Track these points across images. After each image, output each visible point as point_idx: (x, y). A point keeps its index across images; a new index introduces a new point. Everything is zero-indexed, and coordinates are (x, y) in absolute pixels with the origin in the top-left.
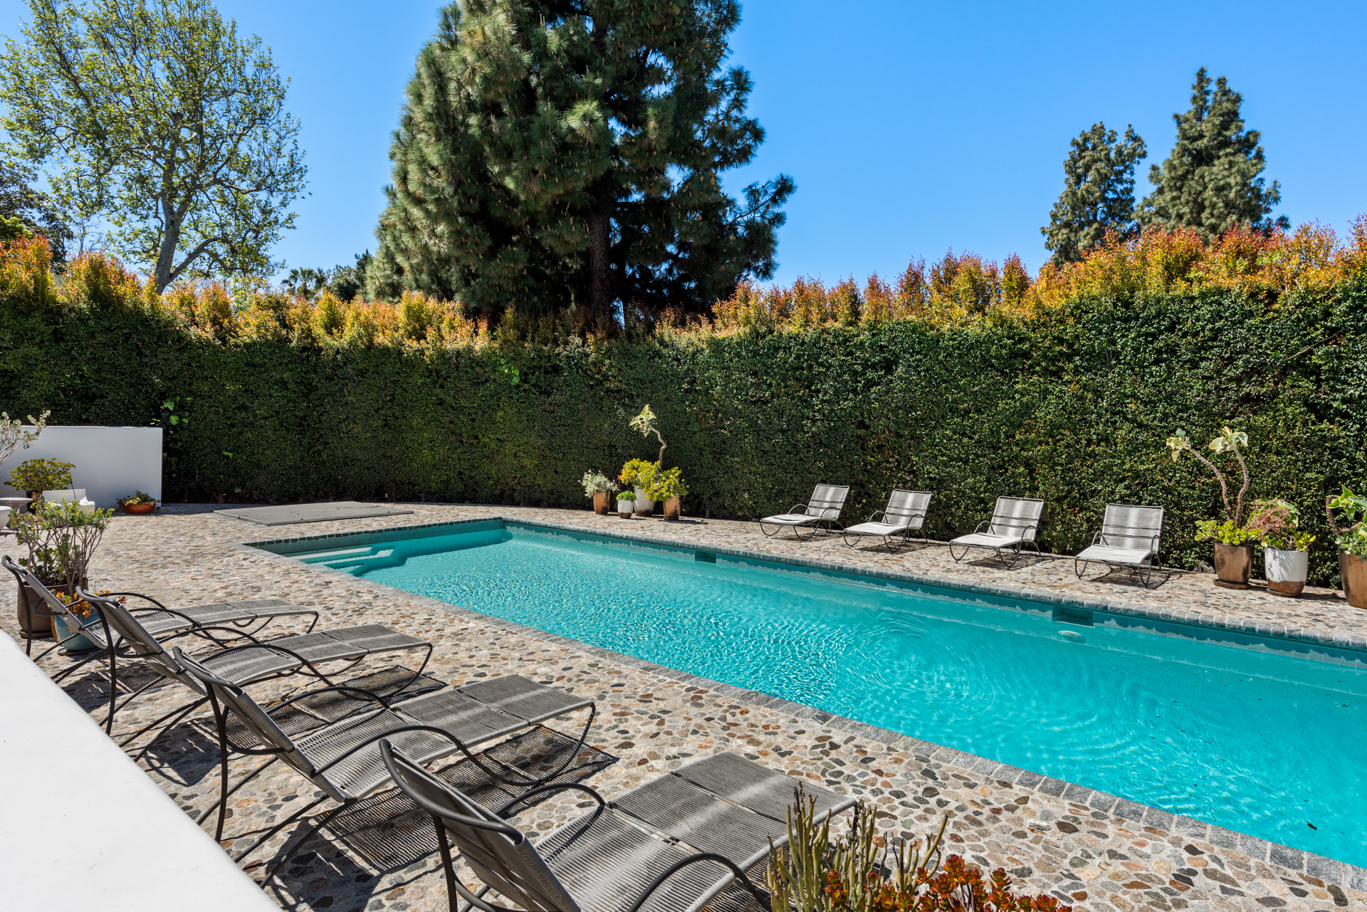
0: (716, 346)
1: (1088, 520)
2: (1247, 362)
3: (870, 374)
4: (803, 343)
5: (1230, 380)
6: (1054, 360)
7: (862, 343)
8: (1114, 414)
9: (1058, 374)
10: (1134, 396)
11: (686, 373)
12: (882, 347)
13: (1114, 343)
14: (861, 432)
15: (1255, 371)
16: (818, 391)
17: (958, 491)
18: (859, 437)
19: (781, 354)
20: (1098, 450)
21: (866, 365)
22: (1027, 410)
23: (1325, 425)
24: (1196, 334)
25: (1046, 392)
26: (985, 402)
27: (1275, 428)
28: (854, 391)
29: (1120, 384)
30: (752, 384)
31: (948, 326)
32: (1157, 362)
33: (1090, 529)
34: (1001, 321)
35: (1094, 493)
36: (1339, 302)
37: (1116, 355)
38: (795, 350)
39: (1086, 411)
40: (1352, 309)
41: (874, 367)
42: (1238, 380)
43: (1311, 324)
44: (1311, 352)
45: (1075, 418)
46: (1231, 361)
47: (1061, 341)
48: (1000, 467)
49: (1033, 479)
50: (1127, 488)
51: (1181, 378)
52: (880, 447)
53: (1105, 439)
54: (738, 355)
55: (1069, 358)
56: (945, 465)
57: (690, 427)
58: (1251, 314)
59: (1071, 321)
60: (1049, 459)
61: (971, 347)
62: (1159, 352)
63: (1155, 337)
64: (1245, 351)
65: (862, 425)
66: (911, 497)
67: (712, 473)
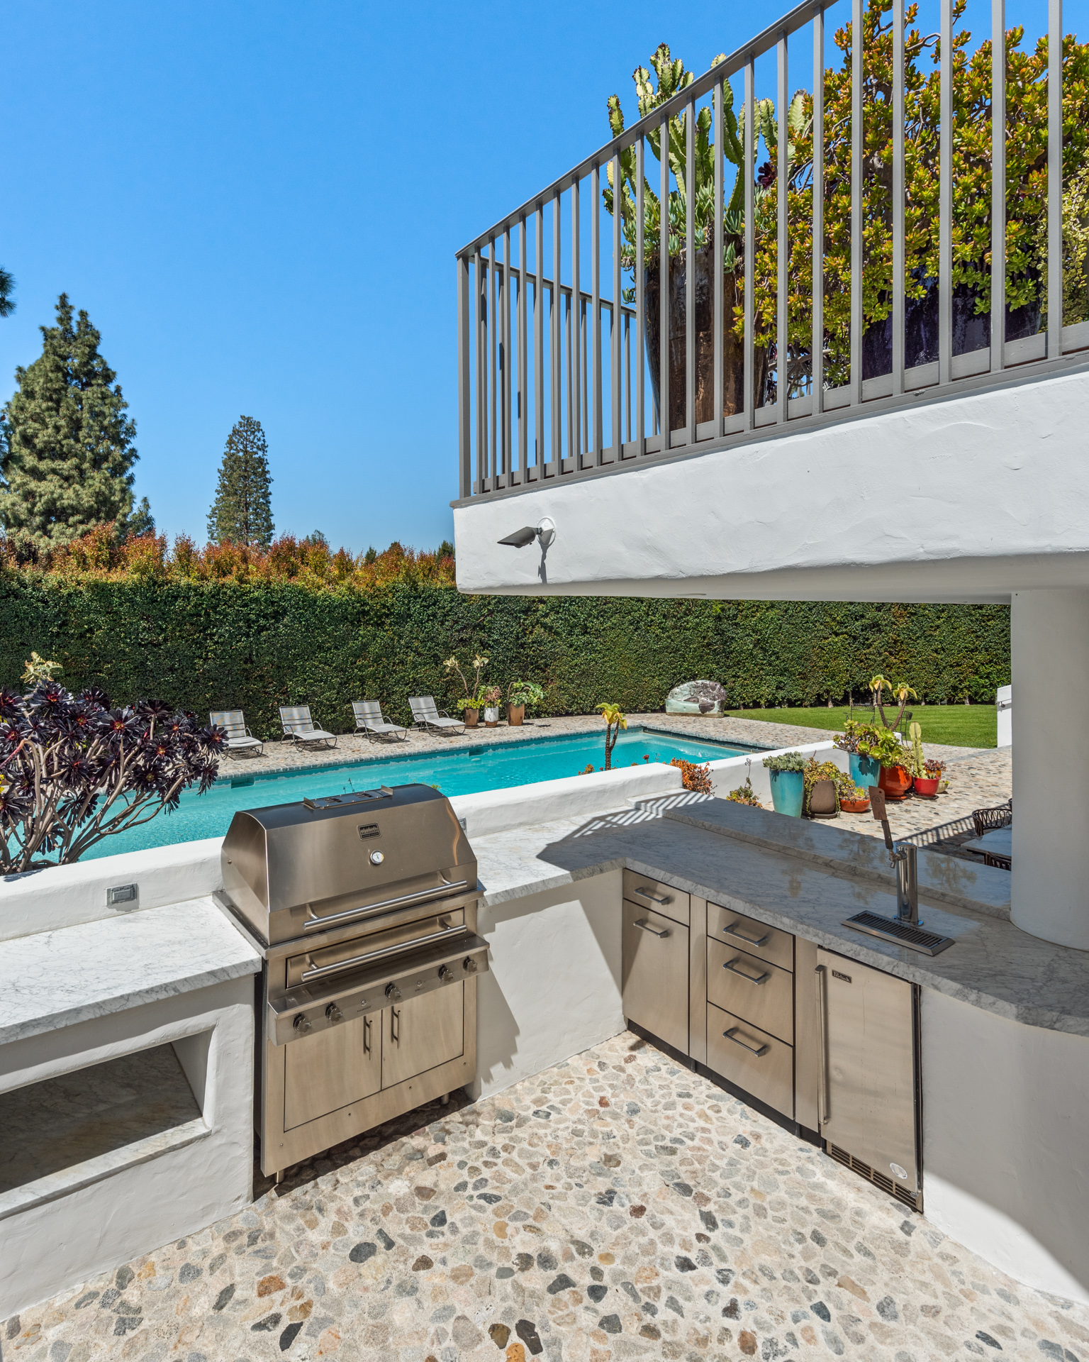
0: (102, 590)
3: (262, 622)
4: (202, 594)
6: (380, 617)
7: (257, 599)
8: (407, 648)
9: (382, 625)
10: (416, 638)
11: (57, 615)
12: (274, 602)
13: (409, 609)
14: (248, 666)
15: (465, 627)
16: (213, 635)
17: (317, 702)
18: (245, 670)
19: (179, 603)
20: (398, 668)
21: (259, 615)
22: (364, 646)
25: (374, 637)
26: (341, 642)
28: (248, 636)
29: (411, 632)
30: (144, 629)
32: (428, 621)
34: (353, 591)
36: (492, 598)
37: (410, 616)
38: (194, 600)
39: (394, 647)
40: (497, 603)
41: (265, 617)
43: (483, 607)
45: (389, 651)
47: (384, 606)
48: (346, 683)
51: (437, 630)
52: (261, 677)
53: (402, 662)
54: (132, 601)
55: (387, 616)
56: (311, 685)
59: (390, 595)
60: (373, 676)
61: (336, 607)
62: (429, 616)
63: (428, 607)
64: (462, 618)
65: (249, 660)
66: (295, 712)
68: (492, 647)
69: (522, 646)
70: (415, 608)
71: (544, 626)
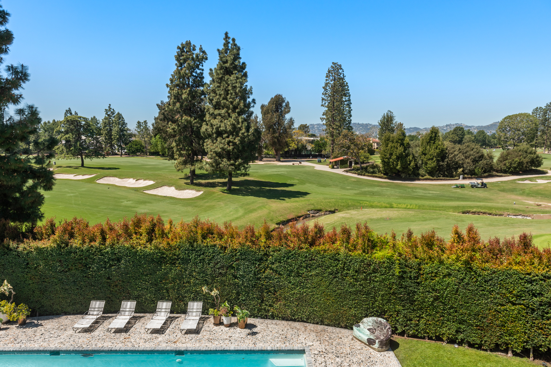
0: (39, 250)
1: (184, 304)
2: (220, 264)
3: (111, 262)
4: (82, 251)
5: (217, 268)
6: (173, 260)
7: (108, 252)
8: (190, 275)
9: (174, 264)
10: (195, 271)
11: (24, 261)
12: (115, 254)
13: (189, 256)
14: (109, 281)
15: (222, 267)
16: (90, 267)
19: (73, 255)
20: (186, 285)
21: (109, 259)
23: (236, 280)
24: (209, 256)
25: (171, 269)
26: (153, 272)
27: (227, 281)
28: (105, 268)
29: (191, 268)
30: (59, 266)
31: (140, 247)
32: (200, 262)
33: (185, 306)
34: (157, 248)
35: (186, 297)
36: (238, 252)
37: (190, 260)
38: (79, 253)
39: (183, 275)
40: (241, 254)
41: (113, 260)
42: (219, 269)
43: (233, 257)
44: (233, 263)
45: (180, 277)
46: (217, 264)
47: (175, 255)
48: (158, 290)
49: (168, 293)
50: (194, 295)
51: (206, 267)
52: (116, 286)
53: (188, 282)
54: (51, 254)
55: (177, 260)
56: (140, 291)
57: (27, 282)
58: (220, 253)
59: (177, 250)
60: (173, 288)
61: (148, 255)
62: (201, 260)
63: (200, 256)
64: (220, 262)
65: (109, 278)
66: (129, 303)
67: (40, 299)
68: (240, 278)
69: (259, 279)
70: (192, 256)
71: (271, 269)
